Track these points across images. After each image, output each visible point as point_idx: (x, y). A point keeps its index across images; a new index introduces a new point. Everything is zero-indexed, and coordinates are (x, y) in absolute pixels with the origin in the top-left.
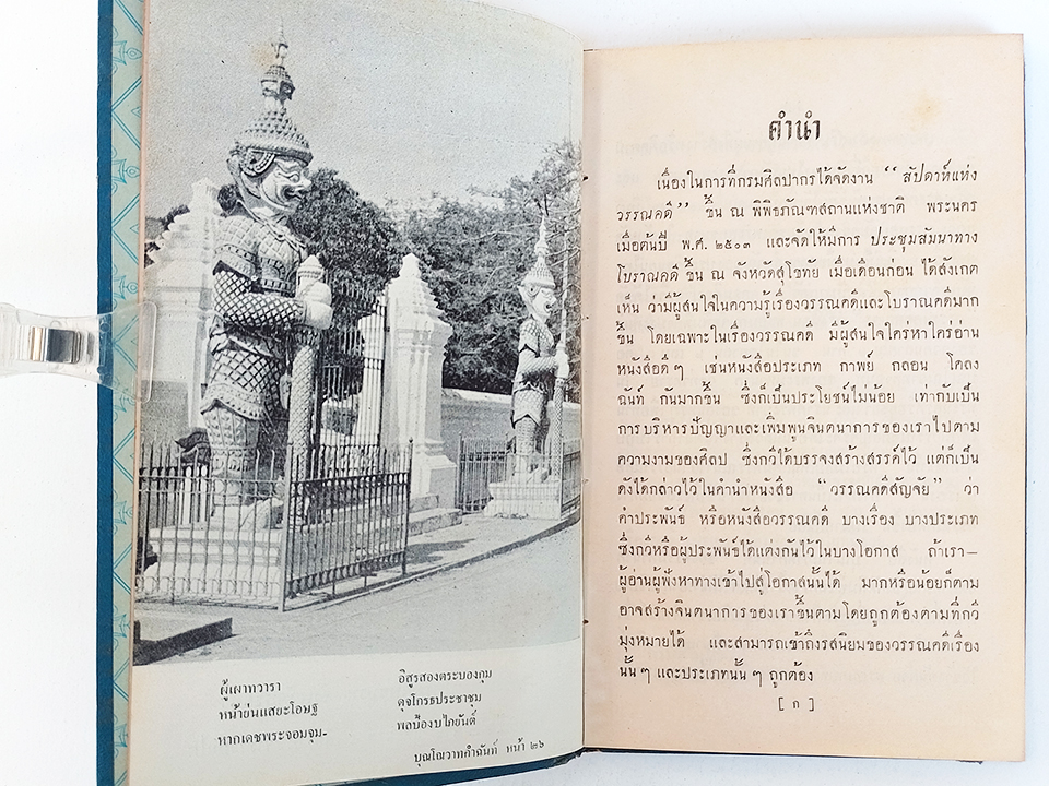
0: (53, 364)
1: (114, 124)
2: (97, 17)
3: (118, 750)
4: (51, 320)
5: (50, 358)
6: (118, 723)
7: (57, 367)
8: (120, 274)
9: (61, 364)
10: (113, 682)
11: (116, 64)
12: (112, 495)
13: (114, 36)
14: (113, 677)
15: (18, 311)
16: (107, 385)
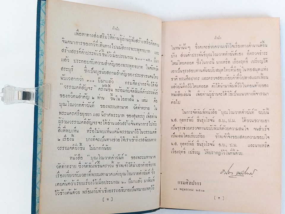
3: (37, 204)
4: (23, 89)
5: (23, 99)
6: (37, 196)
7: (25, 101)
8: (41, 79)
11: (41, 25)
12: (37, 137)
13: (41, 18)
14: (36, 184)
15: (15, 87)
16: (37, 105)
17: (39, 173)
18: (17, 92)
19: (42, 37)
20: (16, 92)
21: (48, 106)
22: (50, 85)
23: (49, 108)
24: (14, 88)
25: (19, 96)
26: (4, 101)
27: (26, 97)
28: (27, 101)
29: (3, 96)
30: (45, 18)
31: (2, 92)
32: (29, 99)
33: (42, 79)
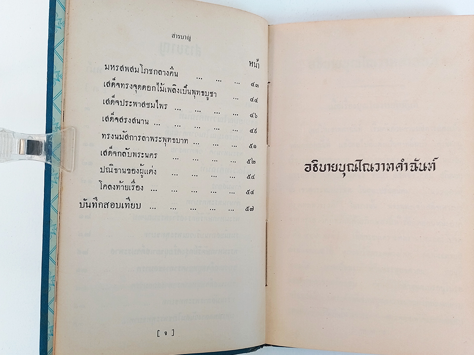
0: (30, 156)
1: (55, 54)
2: (49, 8)
3: (50, 337)
4: (28, 136)
5: (28, 153)
6: (50, 325)
8: (56, 122)
9: (33, 156)
10: (48, 306)
11: (57, 29)
12: (50, 222)
13: (56, 16)
14: (48, 303)
15: (14, 133)
16: (49, 163)
17: (53, 285)
18: (17, 141)
19: (58, 50)
21: (72, 168)
22: (76, 130)
24: (12, 134)
25: (21, 148)
27: (32, 151)
28: (36, 157)
30: (65, 16)
32: (38, 153)
33: (59, 122)
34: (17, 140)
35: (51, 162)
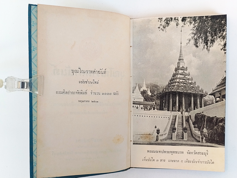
0: (23, 89)
1: (32, 38)
2: (28, 17)
3: (34, 167)
4: (22, 80)
5: (22, 88)
6: (34, 161)
8: (34, 70)
9: (24, 89)
11: (32, 26)
14: (33, 152)
15: (15, 78)
16: (31, 92)
17: (35, 144)
19: (33, 36)
20: (16, 82)
21: (41, 94)
23: (42, 95)
25: (19, 85)
26: (7, 89)
29: (6, 85)
31: (5, 82)
34: (17, 81)
35: (32, 91)
